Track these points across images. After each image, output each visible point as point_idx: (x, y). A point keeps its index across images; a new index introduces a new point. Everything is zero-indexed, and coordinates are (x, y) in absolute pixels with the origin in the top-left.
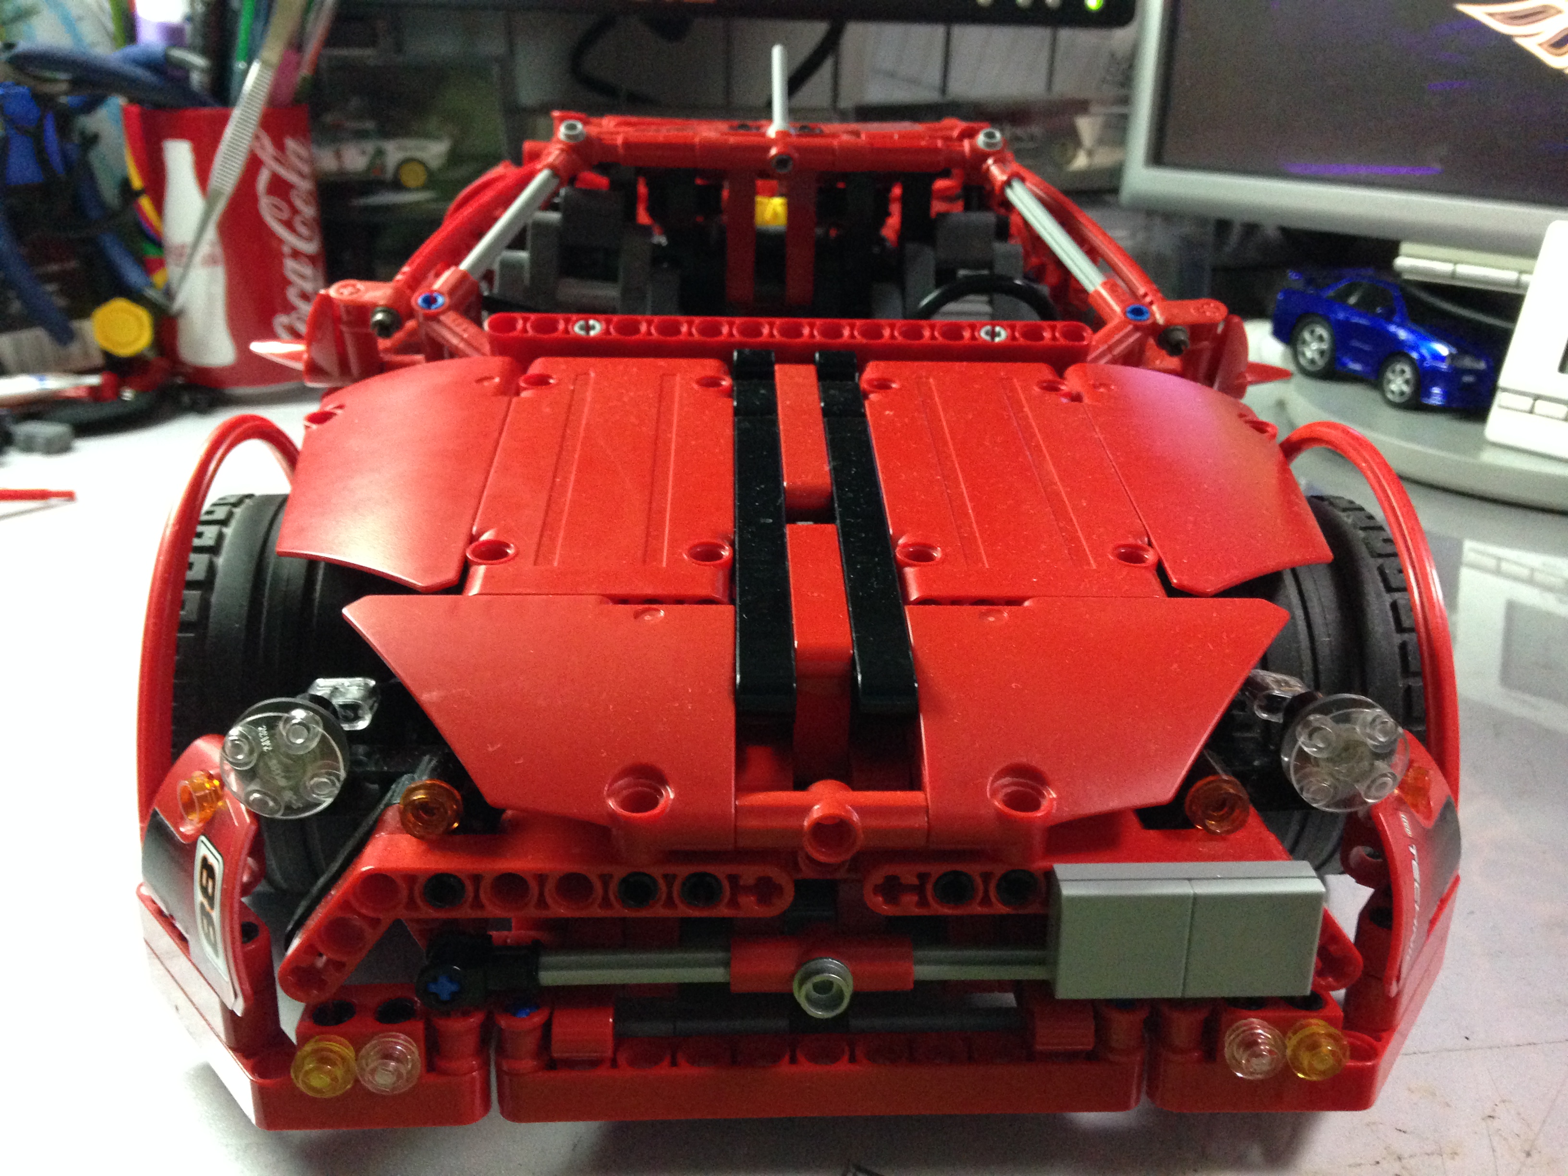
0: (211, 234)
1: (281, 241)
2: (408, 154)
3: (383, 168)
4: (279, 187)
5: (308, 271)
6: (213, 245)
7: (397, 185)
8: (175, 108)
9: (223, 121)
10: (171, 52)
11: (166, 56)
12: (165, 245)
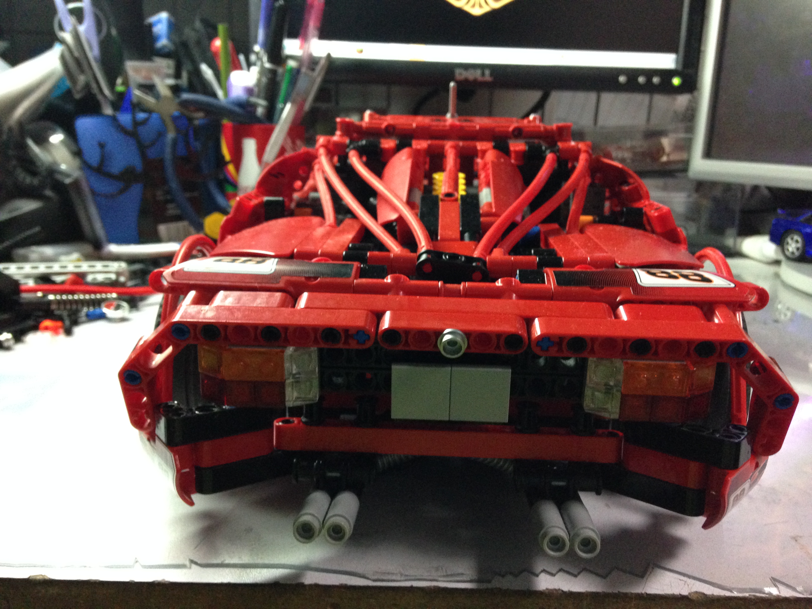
8: (249, 124)
9: (271, 131)
10: (250, 99)
11: (248, 101)
12: (239, 187)
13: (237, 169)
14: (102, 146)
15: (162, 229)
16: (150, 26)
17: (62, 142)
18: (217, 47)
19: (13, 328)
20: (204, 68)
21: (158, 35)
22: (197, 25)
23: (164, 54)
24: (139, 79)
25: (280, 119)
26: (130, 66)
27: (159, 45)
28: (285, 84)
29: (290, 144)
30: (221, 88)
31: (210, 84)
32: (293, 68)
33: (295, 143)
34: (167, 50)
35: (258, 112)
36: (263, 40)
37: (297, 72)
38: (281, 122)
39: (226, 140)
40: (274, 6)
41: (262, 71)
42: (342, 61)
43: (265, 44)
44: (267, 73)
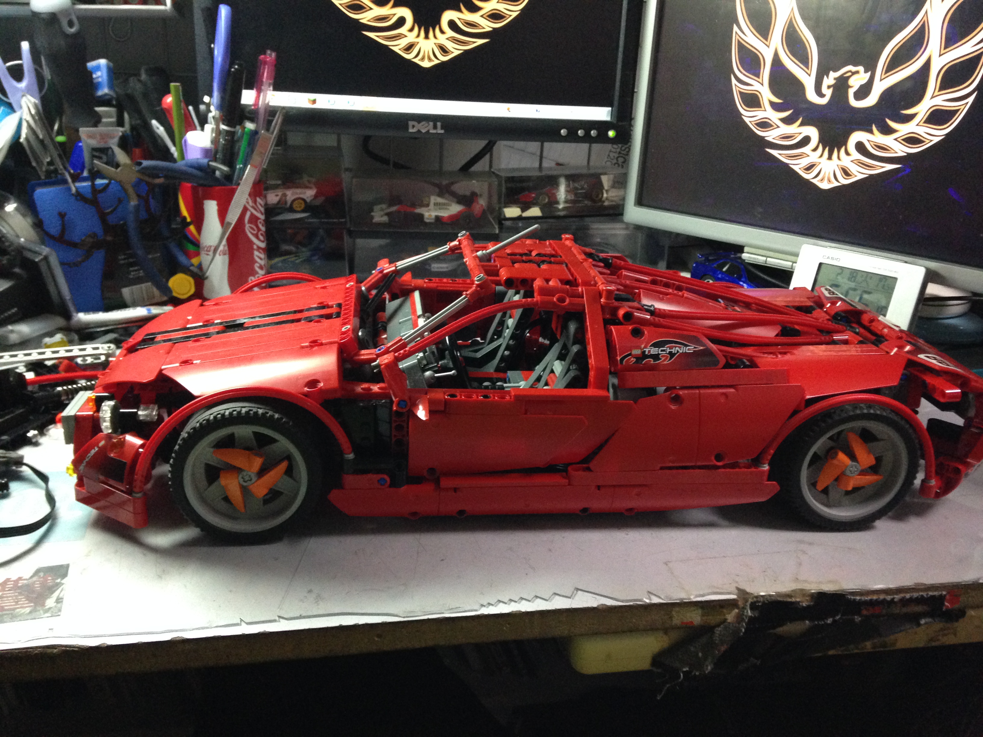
0: (224, 242)
1: (252, 243)
2: (297, 196)
3: (286, 203)
4: (254, 220)
5: (262, 256)
6: (224, 246)
7: (291, 210)
8: (210, 186)
9: (232, 192)
10: (211, 163)
11: (208, 165)
12: (201, 246)
13: (199, 229)
14: (62, 215)
15: (126, 292)
16: (90, 73)
17: (16, 209)
18: (170, 104)
19: (35, 425)
20: (154, 122)
21: (99, 83)
22: (144, 77)
23: (105, 102)
24: (94, 143)
25: (241, 180)
26: (84, 131)
27: (100, 93)
28: (243, 145)
29: (251, 203)
30: (174, 144)
31: (162, 140)
32: (251, 130)
33: (255, 202)
34: (107, 97)
35: (218, 173)
36: (219, 103)
37: (255, 133)
38: (242, 182)
39: (183, 199)
40: (229, 70)
41: (218, 132)
42: (294, 111)
43: (221, 107)
44: (225, 134)
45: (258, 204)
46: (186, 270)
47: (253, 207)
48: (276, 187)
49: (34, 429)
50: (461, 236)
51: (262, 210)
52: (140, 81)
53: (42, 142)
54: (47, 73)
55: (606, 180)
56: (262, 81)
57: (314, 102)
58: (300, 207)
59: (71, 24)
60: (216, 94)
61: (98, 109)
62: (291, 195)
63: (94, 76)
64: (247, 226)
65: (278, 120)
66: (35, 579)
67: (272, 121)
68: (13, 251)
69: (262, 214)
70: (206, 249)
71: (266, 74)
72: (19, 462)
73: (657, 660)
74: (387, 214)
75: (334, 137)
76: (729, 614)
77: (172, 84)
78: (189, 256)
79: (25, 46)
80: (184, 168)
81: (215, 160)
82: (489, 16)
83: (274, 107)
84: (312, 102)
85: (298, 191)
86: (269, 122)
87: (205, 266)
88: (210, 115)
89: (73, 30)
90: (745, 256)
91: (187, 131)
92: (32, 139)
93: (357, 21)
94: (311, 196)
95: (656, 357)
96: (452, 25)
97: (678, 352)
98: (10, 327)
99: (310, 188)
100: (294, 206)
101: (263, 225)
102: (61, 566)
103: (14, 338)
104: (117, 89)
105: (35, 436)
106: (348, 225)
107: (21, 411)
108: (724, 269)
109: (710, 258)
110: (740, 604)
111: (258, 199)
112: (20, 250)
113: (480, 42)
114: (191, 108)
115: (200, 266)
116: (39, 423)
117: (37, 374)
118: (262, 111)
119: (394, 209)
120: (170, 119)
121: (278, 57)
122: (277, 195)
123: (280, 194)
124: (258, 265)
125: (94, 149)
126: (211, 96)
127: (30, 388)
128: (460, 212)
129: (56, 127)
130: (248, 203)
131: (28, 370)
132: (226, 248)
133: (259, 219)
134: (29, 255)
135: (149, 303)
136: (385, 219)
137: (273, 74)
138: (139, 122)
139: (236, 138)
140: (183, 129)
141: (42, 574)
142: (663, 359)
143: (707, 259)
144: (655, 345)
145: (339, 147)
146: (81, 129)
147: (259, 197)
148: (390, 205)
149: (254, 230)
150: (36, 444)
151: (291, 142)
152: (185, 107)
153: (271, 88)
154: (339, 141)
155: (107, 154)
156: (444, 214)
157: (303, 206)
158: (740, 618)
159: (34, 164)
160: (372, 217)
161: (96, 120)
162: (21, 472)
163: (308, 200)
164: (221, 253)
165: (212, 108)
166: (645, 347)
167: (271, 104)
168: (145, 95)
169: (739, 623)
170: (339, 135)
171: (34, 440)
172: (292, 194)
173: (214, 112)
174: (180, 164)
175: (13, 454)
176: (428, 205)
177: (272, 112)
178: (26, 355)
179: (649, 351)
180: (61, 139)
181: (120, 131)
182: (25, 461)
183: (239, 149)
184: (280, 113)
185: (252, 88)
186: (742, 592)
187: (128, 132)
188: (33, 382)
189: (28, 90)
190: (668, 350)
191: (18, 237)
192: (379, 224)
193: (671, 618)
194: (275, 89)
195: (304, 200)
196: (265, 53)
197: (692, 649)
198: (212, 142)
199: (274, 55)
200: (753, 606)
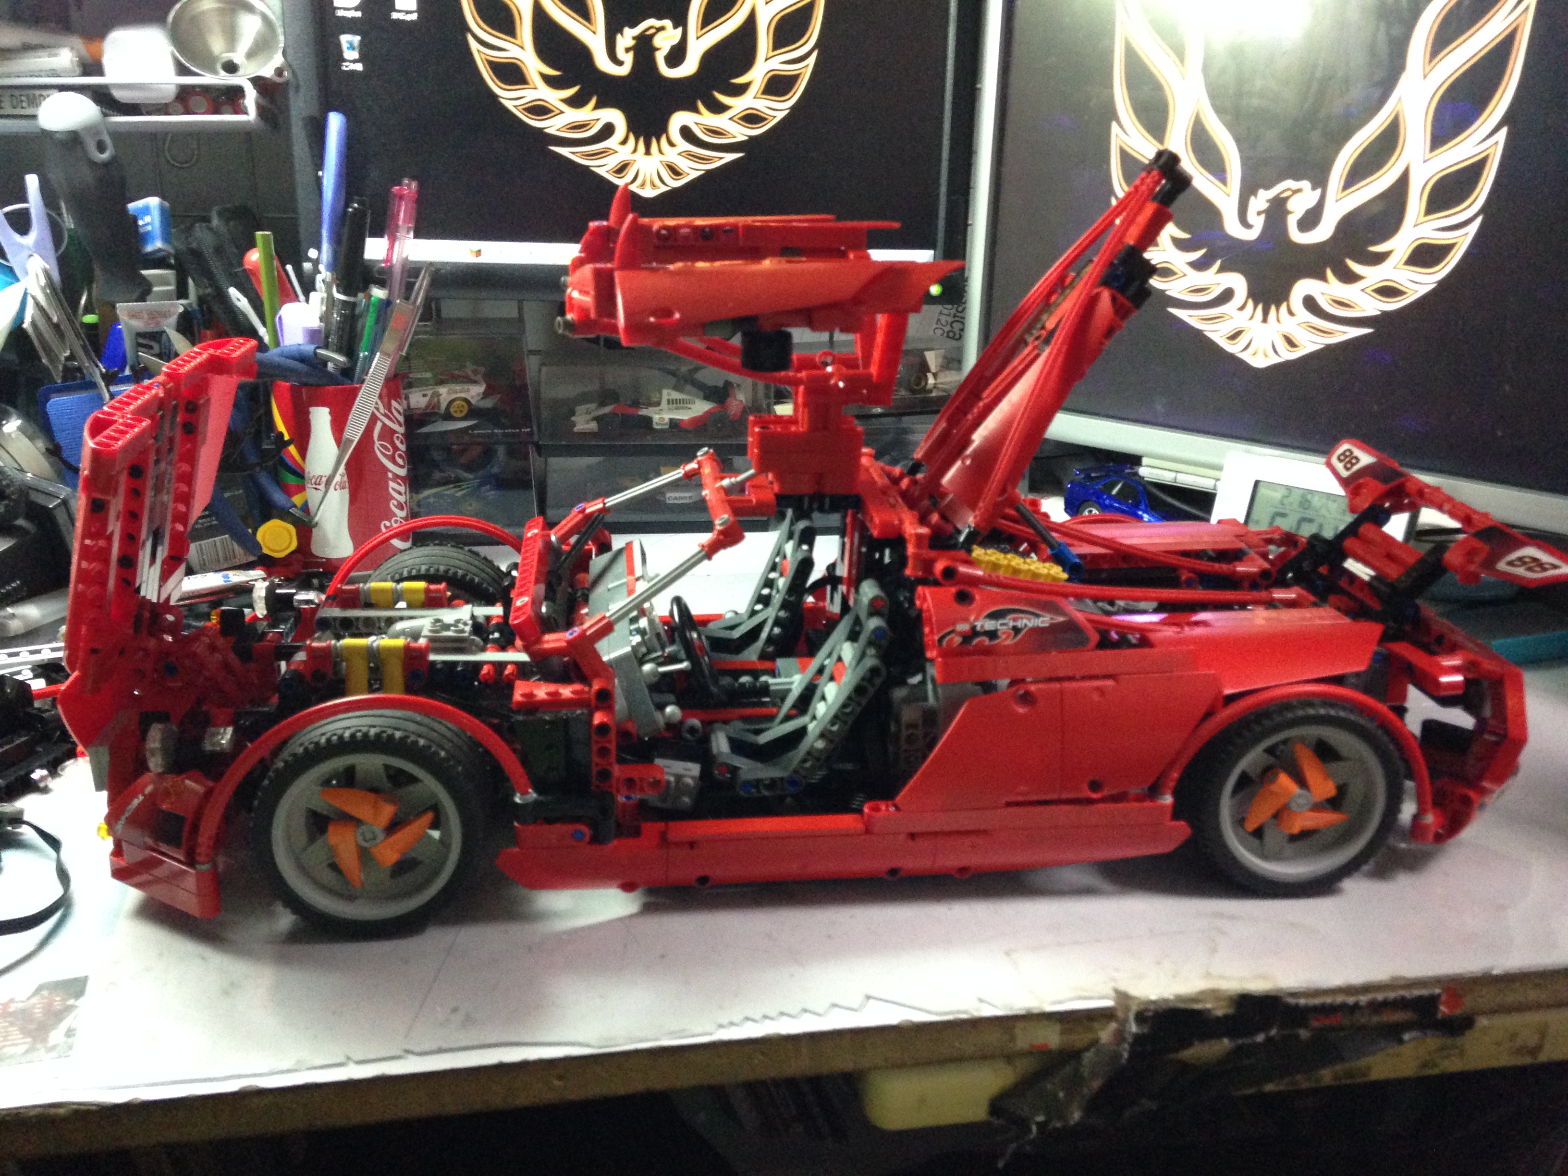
0: (342, 469)
1: (384, 470)
2: (454, 396)
3: (439, 406)
4: (387, 434)
6: (343, 474)
7: (448, 416)
8: (318, 386)
9: (354, 393)
10: (319, 351)
11: (315, 354)
12: (306, 475)
13: (303, 450)
15: (193, 550)
16: (135, 219)
17: (20, 429)
18: (256, 262)
19: (44, 760)
20: (233, 292)
21: (148, 233)
22: (215, 222)
23: (158, 261)
24: (138, 325)
25: (367, 374)
26: (122, 308)
27: (149, 248)
28: (369, 322)
29: (382, 410)
30: (264, 324)
31: (245, 316)
32: (380, 300)
33: (389, 407)
34: (163, 253)
35: (330, 366)
36: (330, 259)
37: (387, 304)
38: (368, 378)
39: (279, 407)
40: (345, 212)
41: (330, 301)
42: (449, 268)
43: (333, 266)
44: (340, 307)
45: (394, 411)
46: (284, 514)
47: (386, 415)
48: (422, 383)
49: (42, 767)
50: (702, 455)
51: (401, 419)
52: (210, 229)
53: (56, 327)
54: (69, 222)
55: (932, 359)
56: (397, 226)
57: (478, 253)
58: (461, 411)
59: (101, 147)
60: (325, 246)
61: (144, 272)
62: (445, 393)
63: (141, 223)
64: (377, 444)
65: (422, 283)
66: (34, 1000)
67: (414, 283)
68: (13, 493)
69: (400, 425)
70: (313, 481)
71: (403, 213)
72: (17, 819)
73: (997, 1106)
74: (597, 419)
75: (514, 304)
76: (1103, 1029)
77: (259, 234)
78: (289, 492)
79: (32, 181)
80: (277, 359)
81: (326, 346)
82: (743, 119)
83: (415, 262)
84: (474, 254)
85: (458, 387)
86: (409, 287)
87: (312, 507)
88: (319, 278)
89: (105, 156)
90: (1143, 471)
91: (283, 303)
92: (41, 323)
93: (540, 131)
94: (478, 394)
95: (992, 634)
96: (687, 133)
97: (1026, 625)
98: (10, 610)
99: (475, 382)
100: (452, 410)
101: (402, 442)
102: (76, 980)
103: (15, 626)
104: (176, 244)
105: (43, 778)
106: (536, 438)
107: (23, 739)
108: (1114, 492)
109: (1093, 475)
110: (1120, 1014)
111: (394, 404)
112: (25, 490)
113: (730, 157)
114: (289, 268)
115: (305, 508)
116: (51, 758)
117: (50, 682)
118: (397, 270)
119: (607, 410)
120: (256, 285)
121: (421, 186)
122: (424, 395)
123: (429, 393)
124: (395, 503)
125: (139, 335)
126: (319, 248)
127: (37, 704)
128: (708, 413)
129: (83, 301)
130: (377, 409)
131: (36, 676)
132: (345, 478)
133: (395, 432)
134: (40, 500)
135: (226, 566)
136: (593, 426)
137: (414, 214)
138: (209, 290)
139: (357, 311)
140: (277, 300)
141: (45, 993)
142: (1004, 636)
143: (1088, 477)
144: (994, 616)
145: (521, 319)
146: (118, 305)
147: (396, 400)
148: (602, 404)
149: (388, 450)
150: (45, 790)
151: (444, 314)
152: (280, 269)
153: (412, 234)
154: (520, 309)
155: (159, 342)
156: (684, 416)
157: (465, 411)
158: (1120, 1035)
159: (45, 361)
160: (574, 425)
161: (144, 291)
162: (21, 834)
163: (473, 401)
164: (337, 487)
165: (321, 267)
166: (977, 619)
167: (411, 258)
168: (219, 250)
169: (1119, 1044)
170: (520, 302)
171: (42, 785)
172: (449, 393)
173: (324, 275)
174: (273, 354)
175: (8, 808)
176: (658, 404)
177: (413, 270)
178: (32, 652)
179: (982, 626)
180: (90, 319)
181: (180, 306)
182: (26, 818)
183: (363, 327)
184: (425, 272)
185: (381, 235)
186: (1122, 997)
187: (195, 306)
188: (42, 695)
189: (38, 247)
190: (1011, 624)
191: (22, 470)
192: (584, 435)
193: (1013, 1039)
194: (416, 236)
195: (466, 400)
196: (399, 184)
197: (1049, 1086)
198: (321, 319)
199: (414, 185)
200: (1140, 1017)
